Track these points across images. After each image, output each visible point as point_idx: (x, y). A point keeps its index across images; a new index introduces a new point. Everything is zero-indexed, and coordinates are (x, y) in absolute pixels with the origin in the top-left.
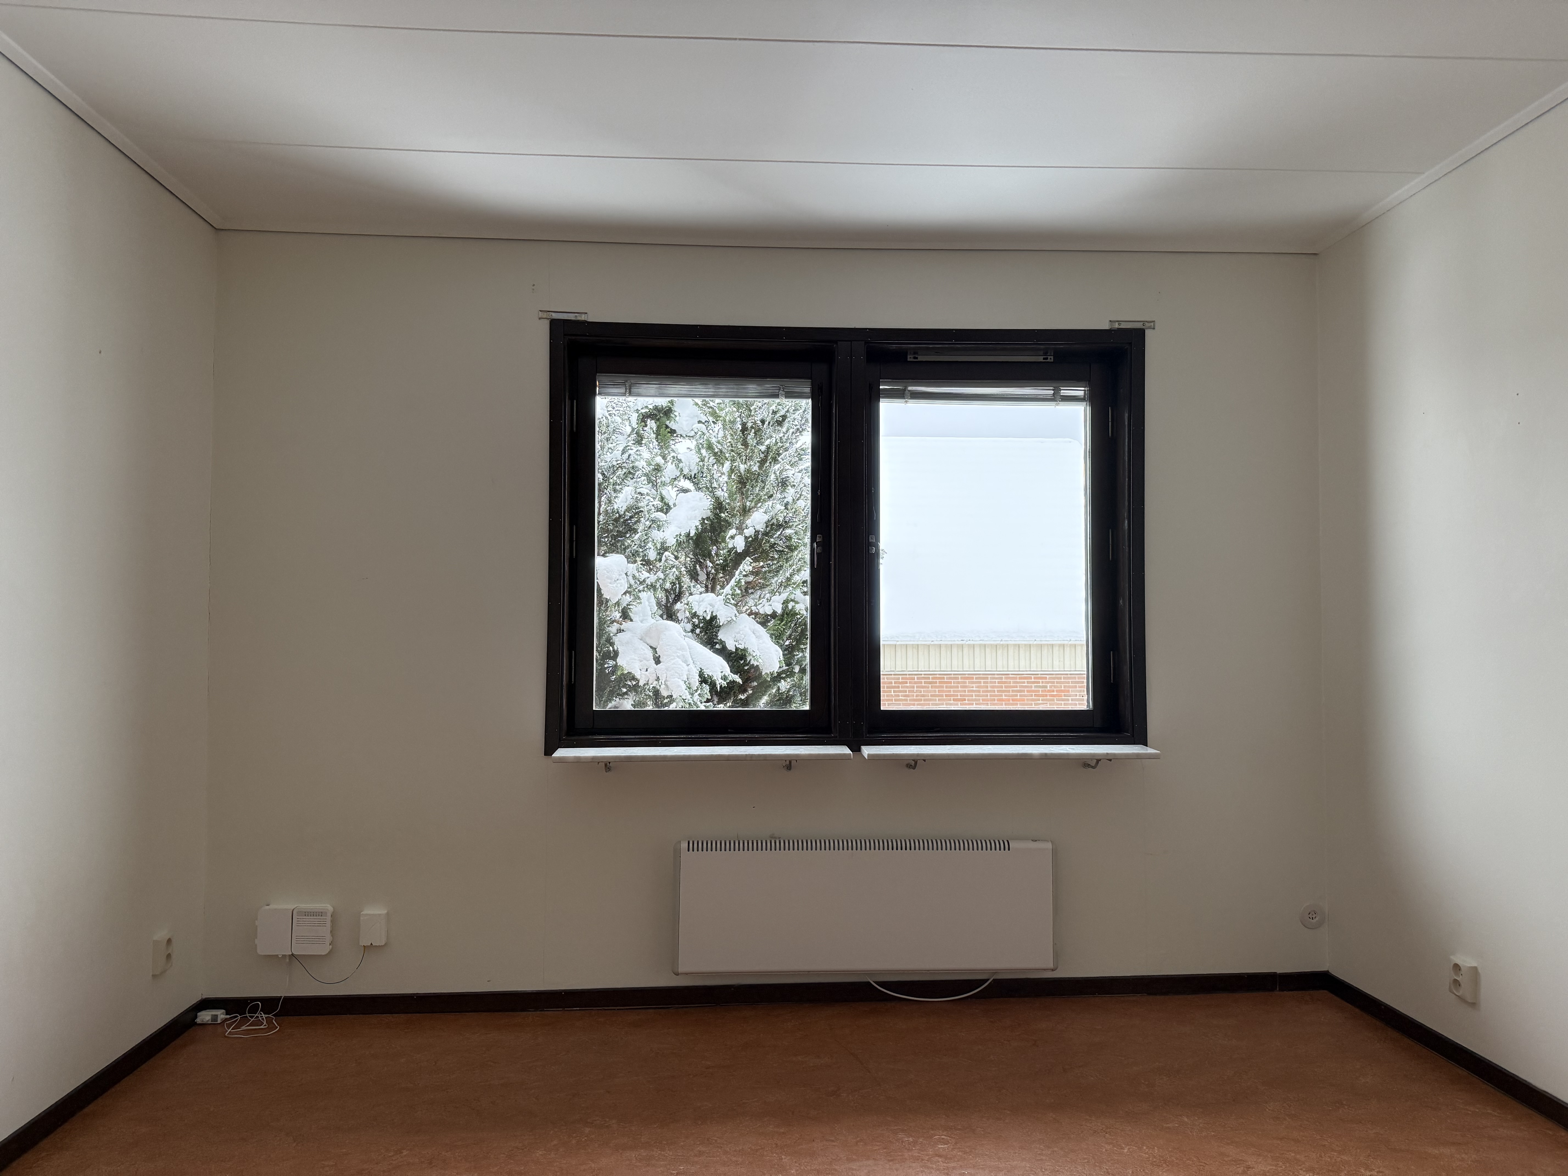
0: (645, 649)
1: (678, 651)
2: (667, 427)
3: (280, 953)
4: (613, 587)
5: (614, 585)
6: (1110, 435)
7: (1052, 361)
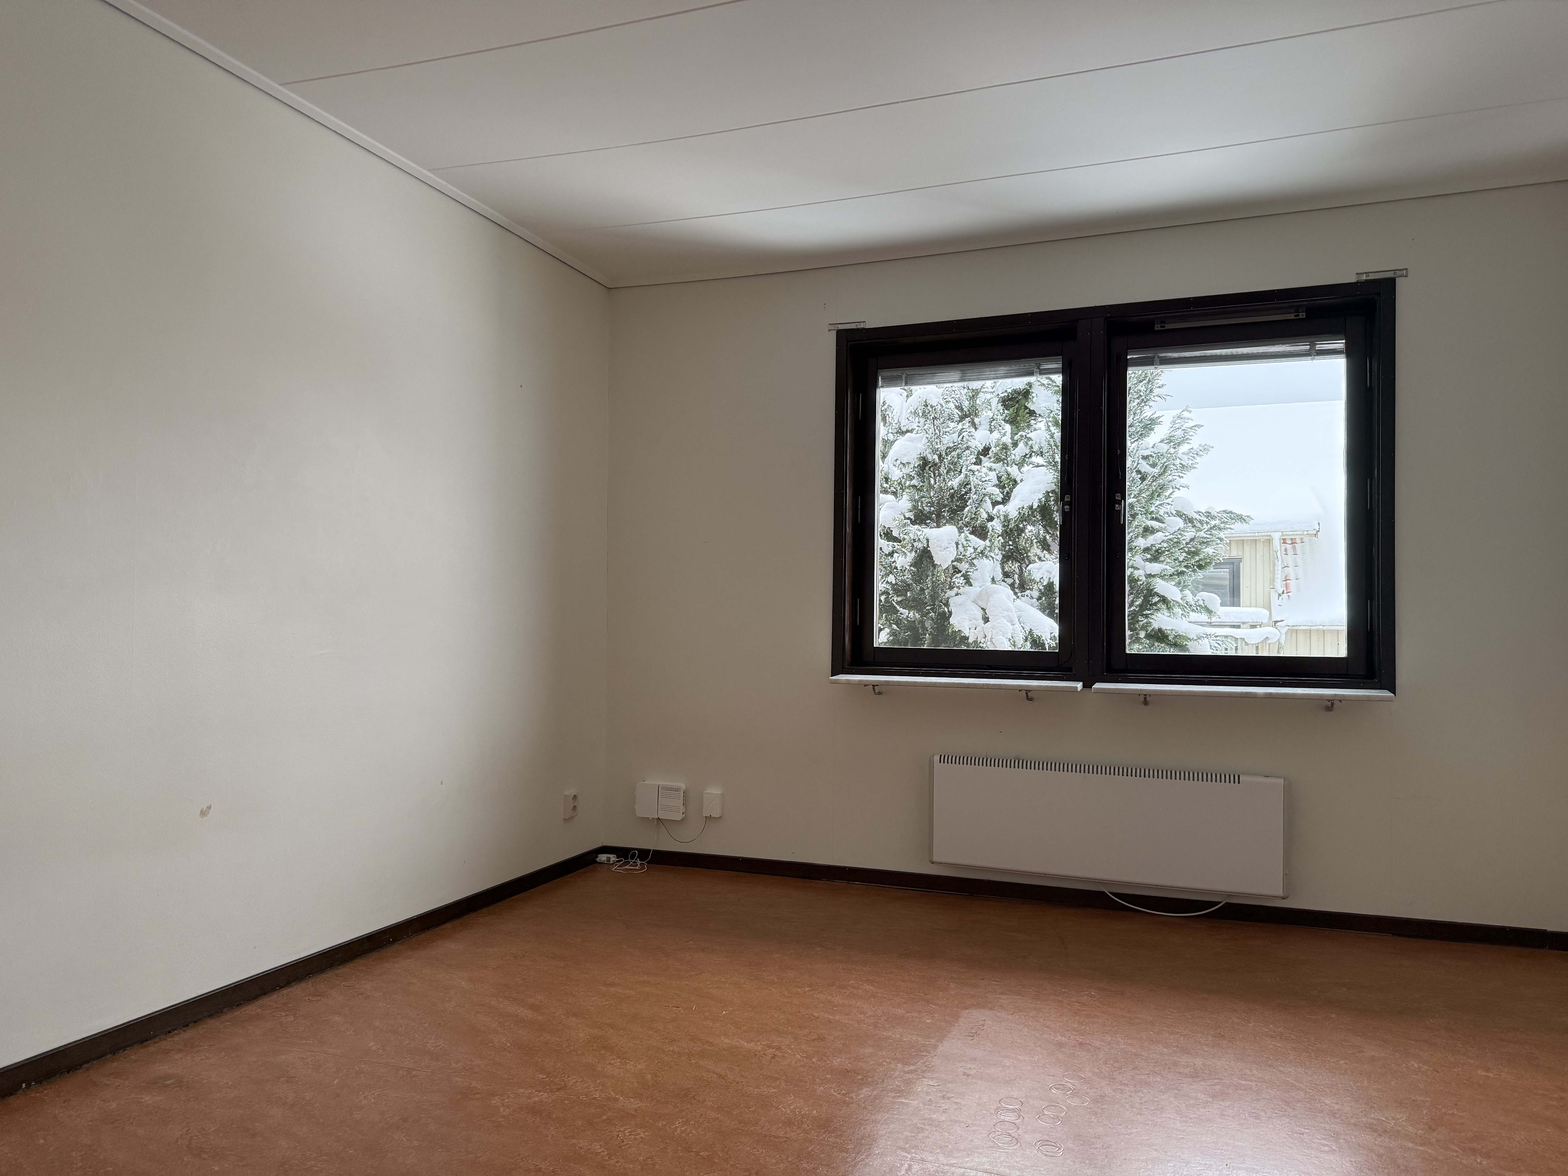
0: (975, 610)
1: (1004, 612)
2: (1026, 408)
3: (651, 816)
4: (943, 554)
5: (944, 553)
6: (1368, 385)
7: (1305, 317)
